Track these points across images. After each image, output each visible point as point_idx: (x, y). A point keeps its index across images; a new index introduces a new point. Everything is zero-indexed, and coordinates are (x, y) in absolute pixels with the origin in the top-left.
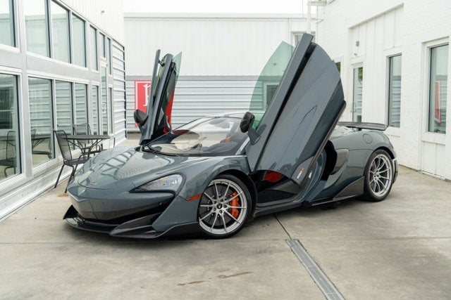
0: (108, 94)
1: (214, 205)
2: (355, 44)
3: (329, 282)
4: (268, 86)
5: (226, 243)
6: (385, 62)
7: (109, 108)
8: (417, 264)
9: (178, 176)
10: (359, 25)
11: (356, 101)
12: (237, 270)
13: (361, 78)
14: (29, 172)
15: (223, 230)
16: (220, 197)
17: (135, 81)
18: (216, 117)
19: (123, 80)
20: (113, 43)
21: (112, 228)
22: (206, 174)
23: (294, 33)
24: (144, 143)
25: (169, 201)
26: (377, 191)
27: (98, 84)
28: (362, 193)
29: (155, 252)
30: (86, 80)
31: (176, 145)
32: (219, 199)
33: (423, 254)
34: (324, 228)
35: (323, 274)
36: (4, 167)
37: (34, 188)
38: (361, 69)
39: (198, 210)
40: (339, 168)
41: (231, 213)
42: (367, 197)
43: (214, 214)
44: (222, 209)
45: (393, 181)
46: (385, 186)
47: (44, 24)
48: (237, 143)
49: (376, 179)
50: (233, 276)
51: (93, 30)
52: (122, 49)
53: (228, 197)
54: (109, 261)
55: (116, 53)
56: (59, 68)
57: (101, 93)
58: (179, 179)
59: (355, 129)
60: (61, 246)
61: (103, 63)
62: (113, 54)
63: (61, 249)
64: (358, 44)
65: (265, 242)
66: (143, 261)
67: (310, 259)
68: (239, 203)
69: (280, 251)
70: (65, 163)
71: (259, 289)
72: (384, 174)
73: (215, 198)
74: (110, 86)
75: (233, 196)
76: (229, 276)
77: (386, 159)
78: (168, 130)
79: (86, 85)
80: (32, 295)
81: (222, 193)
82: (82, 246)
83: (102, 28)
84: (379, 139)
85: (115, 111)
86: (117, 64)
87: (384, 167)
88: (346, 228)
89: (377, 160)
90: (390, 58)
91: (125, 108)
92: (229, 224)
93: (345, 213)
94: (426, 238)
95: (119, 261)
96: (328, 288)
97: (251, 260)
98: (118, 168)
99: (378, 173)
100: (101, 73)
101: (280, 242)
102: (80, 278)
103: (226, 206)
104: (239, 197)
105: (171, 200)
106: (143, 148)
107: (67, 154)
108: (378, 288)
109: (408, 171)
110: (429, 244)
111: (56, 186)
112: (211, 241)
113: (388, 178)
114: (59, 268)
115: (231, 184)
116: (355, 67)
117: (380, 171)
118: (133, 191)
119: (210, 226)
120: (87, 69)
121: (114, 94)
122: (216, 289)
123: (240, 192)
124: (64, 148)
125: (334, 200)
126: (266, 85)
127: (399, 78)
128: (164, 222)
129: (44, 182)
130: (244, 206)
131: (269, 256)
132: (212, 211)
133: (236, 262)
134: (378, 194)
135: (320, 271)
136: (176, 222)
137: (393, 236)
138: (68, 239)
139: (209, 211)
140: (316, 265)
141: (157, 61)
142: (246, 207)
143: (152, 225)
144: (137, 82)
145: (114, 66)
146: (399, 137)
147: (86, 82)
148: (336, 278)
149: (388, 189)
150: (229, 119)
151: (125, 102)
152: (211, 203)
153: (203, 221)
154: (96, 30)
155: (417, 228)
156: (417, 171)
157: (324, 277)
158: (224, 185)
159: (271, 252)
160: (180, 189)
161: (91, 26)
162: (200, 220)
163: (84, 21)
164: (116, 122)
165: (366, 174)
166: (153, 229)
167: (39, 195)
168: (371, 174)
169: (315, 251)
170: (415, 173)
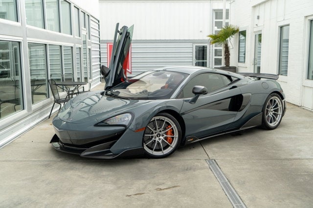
0: (88, 52)
1: (155, 135)
2: (256, 17)
3: (237, 195)
4: (196, 46)
5: (163, 162)
6: (277, 30)
7: (88, 62)
8: (302, 180)
9: (129, 114)
10: (259, 5)
11: (256, 57)
12: (169, 184)
13: (260, 41)
14: (30, 109)
15: (161, 152)
16: (159, 129)
17: (108, 43)
18: (157, 71)
19: (99, 43)
20: (91, 18)
21: (82, 151)
22: (149, 113)
23: (214, 10)
24: (107, 88)
25: (122, 132)
26: (271, 122)
27: (80, 46)
28: (260, 123)
29: (112, 168)
30: (71, 44)
31: (130, 90)
32: (158, 130)
33: (305, 172)
34: (233, 150)
35: (232, 188)
36: (14, 105)
37: (33, 119)
38: (260, 35)
39: (143, 139)
40: (245, 106)
41: (167, 140)
42: (264, 127)
43: (155, 141)
44: (161, 137)
45: (283, 115)
46: (277, 119)
47: (40, 6)
48: (172, 90)
49: (271, 114)
50: (166, 189)
51: (76, 9)
52: (97, 22)
53: (165, 129)
54: (79, 176)
55: (93, 25)
56: (51, 36)
57: (82, 52)
58: (130, 117)
59: (256, 78)
60: (47, 163)
61: (84, 32)
62: (91, 26)
63: (46, 166)
64: (258, 17)
65: (191, 161)
66: (103, 176)
67: (223, 175)
68: (173, 133)
69: (201, 169)
70: (55, 102)
71: (185, 200)
72: (276, 111)
73: (156, 130)
74: (89, 47)
75: (168, 128)
76: (163, 189)
77: (278, 100)
78: (124, 80)
79: (72, 47)
80: (20, 204)
81: (160, 126)
82: (61, 164)
83: (83, 8)
84: (273, 86)
85: (93, 64)
86: (94, 32)
87: (277, 106)
88: (249, 151)
89: (271, 101)
90: (281, 27)
91: (100, 62)
92: (165, 148)
93: (248, 138)
94: (307, 159)
95: (86, 176)
96: (235, 200)
97: (180, 176)
98: (91, 106)
99: (272, 110)
100: (82, 39)
101: (202, 161)
102: (56, 189)
103: (163, 136)
104: (172, 128)
105: (123, 131)
106: (107, 93)
107: (56, 96)
108: (273, 201)
109: (292, 106)
110: (310, 164)
111: (49, 117)
112: (153, 160)
113: (279, 113)
114: (43, 181)
115: (167, 119)
116: (256, 34)
117: (274, 108)
118: (97, 125)
119: (152, 149)
120: (72, 36)
121: (92, 53)
122: (154, 200)
123: (174, 126)
124: (54, 91)
125: (241, 129)
126: (195, 45)
127: (287, 41)
128: (119, 147)
129: (41, 115)
130: (176, 135)
131: (194, 173)
132: (153, 139)
133: (169, 177)
134: (272, 125)
135: (230, 186)
136: (128, 147)
137: (283, 157)
138: (52, 158)
139: (151, 139)
140: (227, 181)
141: (117, 31)
142: (177, 136)
143: (110, 149)
144: (109, 44)
145: (92, 33)
146: (286, 82)
147: (72, 45)
148: (241, 191)
149: (279, 121)
150: (166, 72)
151: (100, 58)
152: (152, 133)
153: (147, 146)
154: (78, 9)
155: (300, 151)
156: (299, 106)
157: (233, 190)
158: (162, 120)
159: (195, 170)
160: (130, 124)
161: (74, 6)
162: (145, 145)
163: (70, 4)
164: (93, 72)
165: (264, 110)
166: (111, 152)
167: (37, 124)
168: (267, 111)
169: (226, 169)
170: (297, 107)
